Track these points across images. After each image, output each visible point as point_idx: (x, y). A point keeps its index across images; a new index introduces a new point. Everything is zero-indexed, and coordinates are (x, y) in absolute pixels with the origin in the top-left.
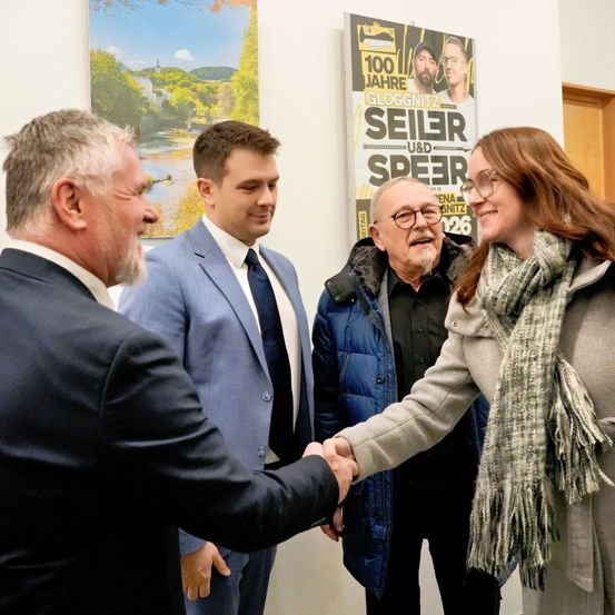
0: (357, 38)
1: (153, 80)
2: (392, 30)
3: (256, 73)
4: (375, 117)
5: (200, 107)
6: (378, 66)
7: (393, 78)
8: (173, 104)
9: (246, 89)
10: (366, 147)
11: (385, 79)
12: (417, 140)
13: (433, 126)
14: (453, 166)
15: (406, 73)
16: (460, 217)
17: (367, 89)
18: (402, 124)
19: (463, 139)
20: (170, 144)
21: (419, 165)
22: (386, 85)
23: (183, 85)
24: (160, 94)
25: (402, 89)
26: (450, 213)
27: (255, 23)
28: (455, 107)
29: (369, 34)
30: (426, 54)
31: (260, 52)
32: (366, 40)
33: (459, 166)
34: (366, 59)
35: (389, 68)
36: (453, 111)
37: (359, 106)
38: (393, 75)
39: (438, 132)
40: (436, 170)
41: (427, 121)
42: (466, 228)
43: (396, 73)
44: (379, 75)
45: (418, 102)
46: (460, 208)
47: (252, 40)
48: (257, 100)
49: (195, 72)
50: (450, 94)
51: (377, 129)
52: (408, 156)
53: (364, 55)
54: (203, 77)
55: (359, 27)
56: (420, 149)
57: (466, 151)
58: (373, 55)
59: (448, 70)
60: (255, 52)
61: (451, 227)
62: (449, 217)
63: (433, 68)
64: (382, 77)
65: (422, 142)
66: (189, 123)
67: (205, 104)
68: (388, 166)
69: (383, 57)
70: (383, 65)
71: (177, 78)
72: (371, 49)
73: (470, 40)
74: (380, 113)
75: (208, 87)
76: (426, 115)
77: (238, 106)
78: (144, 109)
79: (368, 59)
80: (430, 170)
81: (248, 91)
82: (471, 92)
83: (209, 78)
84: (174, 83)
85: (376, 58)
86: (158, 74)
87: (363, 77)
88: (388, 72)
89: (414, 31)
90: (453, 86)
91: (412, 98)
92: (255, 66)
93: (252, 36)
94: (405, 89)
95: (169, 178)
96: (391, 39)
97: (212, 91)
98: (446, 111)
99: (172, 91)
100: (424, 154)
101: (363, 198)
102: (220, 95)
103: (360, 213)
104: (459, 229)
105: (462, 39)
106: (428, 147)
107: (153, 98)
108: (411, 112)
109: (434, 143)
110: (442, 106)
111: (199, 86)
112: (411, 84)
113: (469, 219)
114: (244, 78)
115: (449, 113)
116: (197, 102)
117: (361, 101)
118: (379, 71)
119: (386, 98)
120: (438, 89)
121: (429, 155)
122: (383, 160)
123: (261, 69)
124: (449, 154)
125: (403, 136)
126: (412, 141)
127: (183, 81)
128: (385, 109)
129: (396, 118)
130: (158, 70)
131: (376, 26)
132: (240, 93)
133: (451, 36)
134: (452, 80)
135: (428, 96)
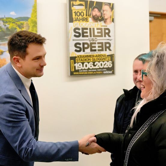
0: (72, 5)
1: (3, 22)
2: (84, 2)
3: (36, 18)
4: (77, 31)
6: (78, 14)
8: (10, 28)
9: (33, 23)
10: (74, 40)
11: (81, 18)
12: (92, 37)
13: (98, 33)
14: (105, 45)
15: (88, 16)
16: (108, 61)
17: (74, 22)
18: (87, 33)
19: (109, 36)
21: (93, 45)
22: (81, 20)
23: (13, 23)
24: (5, 25)
25: (87, 21)
26: (104, 60)
28: (107, 26)
29: (76, 4)
30: (96, 10)
31: (37, 12)
32: (74, 6)
33: (108, 45)
34: (74, 12)
35: (82, 15)
36: (106, 28)
37: (71, 27)
38: (84, 17)
39: (100, 34)
40: (99, 47)
41: (96, 31)
42: (110, 65)
43: (85, 16)
44: (79, 17)
45: (93, 25)
46: (108, 58)
47: (35, 8)
48: (36, 27)
49: (16, 19)
50: (105, 22)
51: (78, 34)
52: (89, 42)
53: (73, 11)
54: (19, 20)
55: (72, 2)
56: (93, 40)
57: (110, 40)
58: (77, 11)
59: (104, 14)
60: (36, 12)
61: (104, 65)
62: (103, 62)
63: (98, 14)
64: (80, 18)
65: (94, 38)
67: (20, 28)
68: (81, 46)
69: (80, 11)
70: (80, 14)
71: (11, 20)
72: (77, 9)
73: (113, 4)
74: (79, 29)
76: (95, 29)
78: (0, 30)
79: (75, 12)
80: (97, 47)
81: (34, 24)
83: (21, 20)
84: (10, 22)
85: (78, 12)
87: (73, 18)
88: (82, 16)
89: (92, 2)
90: (106, 19)
91: (91, 24)
94: (88, 21)
96: (83, 6)
97: (22, 24)
99: (9, 24)
100: (94, 42)
101: (72, 56)
102: (25, 25)
103: (71, 61)
104: (107, 65)
106: (96, 40)
107: (3, 27)
108: (90, 29)
109: (98, 38)
110: (102, 26)
112: (90, 19)
113: (111, 62)
114: (32, 20)
115: (104, 29)
116: (17, 28)
117: (72, 26)
119: (81, 25)
120: (100, 20)
121: (97, 42)
122: (80, 44)
123: (38, 17)
124: (104, 41)
125: (87, 36)
126: (90, 38)
127: (13, 21)
128: (81, 28)
129: (85, 31)
130: (5, 18)
131: (78, 2)
132: (31, 25)
133: (105, 3)
134: (106, 18)
135: (96, 23)
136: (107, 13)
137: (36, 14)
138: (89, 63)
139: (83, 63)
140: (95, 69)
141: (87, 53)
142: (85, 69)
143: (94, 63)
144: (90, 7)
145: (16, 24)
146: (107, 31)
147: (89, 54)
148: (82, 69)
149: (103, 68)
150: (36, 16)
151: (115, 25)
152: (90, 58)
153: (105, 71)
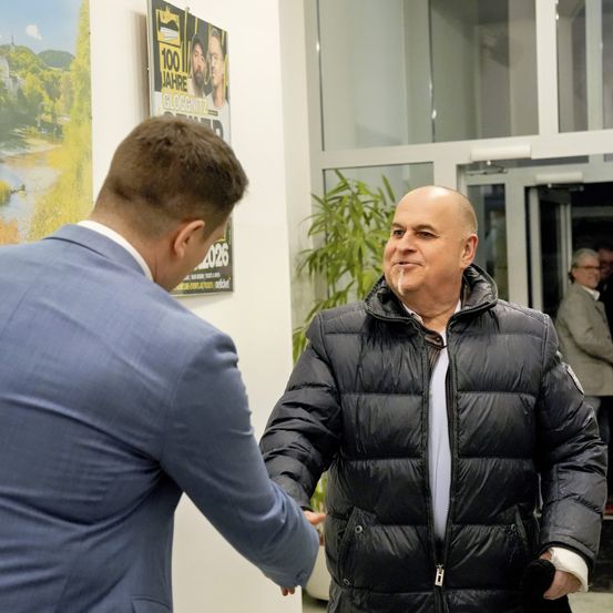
0: (157, 25)
1: (9, 61)
2: (177, 17)
3: (89, 63)
5: (47, 101)
6: (170, 59)
7: (179, 76)
8: (25, 94)
9: (82, 81)
11: (174, 78)
16: (222, 243)
17: (164, 89)
20: (24, 145)
22: (175, 85)
23: (34, 71)
24: (15, 80)
25: (184, 90)
28: (216, 114)
29: (164, 21)
30: (198, 48)
31: (91, 36)
32: (162, 29)
35: (176, 65)
36: (216, 118)
37: (159, 109)
42: (225, 258)
44: (170, 73)
45: (195, 107)
47: (85, 20)
48: (89, 96)
49: (43, 54)
50: (214, 98)
53: (162, 46)
54: (49, 63)
55: (157, 11)
58: (167, 47)
59: (212, 68)
60: (88, 35)
61: (216, 257)
63: (203, 66)
64: (172, 75)
66: (38, 120)
67: (51, 98)
69: (173, 49)
70: (173, 60)
71: (28, 61)
72: (165, 40)
75: (52, 76)
77: (76, 104)
78: (3, 98)
79: (163, 52)
81: (83, 85)
82: (227, 98)
84: (26, 66)
85: (169, 52)
87: (161, 75)
88: (177, 69)
89: (191, 18)
91: (190, 101)
93: (84, 14)
95: (23, 188)
96: (176, 29)
97: (56, 80)
98: (212, 118)
99: (24, 76)
102: (62, 87)
104: (221, 259)
105: (220, 30)
107: (9, 82)
110: (209, 112)
111: (46, 73)
113: (226, 246)
114: (79, 68)
115: (213, 121)
116: (44, 93)
118: (170, 68)
119: (175, 101)
123: (92, 57)
127: (33, 65)
128: (175, 114)
130: (13, 49)
131: (168, 12)
132: (77, 87)
133: (213, 26)
134: (215, 82)
135: (200, 99)
136: (217, 64)
137: (89, 44)
145: (42, 78)
149: (215, 270)
150: (89, 50)
153: (218, 279)
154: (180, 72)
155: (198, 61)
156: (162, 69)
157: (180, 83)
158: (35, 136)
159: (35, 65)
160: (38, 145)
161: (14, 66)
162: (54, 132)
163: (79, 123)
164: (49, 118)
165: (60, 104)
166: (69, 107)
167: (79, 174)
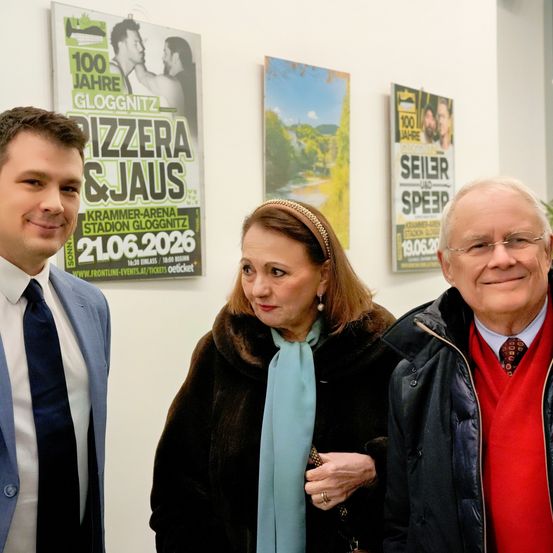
0: (398, 101)
1: (297, 133)
2: (413, 95)
3: (349, 129)
4: (405, 162)
5: (320, 155)
6: (407, 122)
7: (413, 132)
8: (307, 151)
9: (343, 141)
10: (402, 185)
11: (410, 133)
12: (425, 180)
13: (434, 168)
14: (442, 199)
17: (402, 141)
18: (416, 167)
19: (447, 178)
20: (305, 182)
21: (426, 198)
22: (410, 138)
23: (313, 138)
24: (300, 144)
27: (348, 91)
29: (403, 99)
30: (430, 113)
31: (351, 114)
32: (401, 104)
33: (445, 198)
35: (412, 125)
36: (442, 156)
37: (398, 154)
40: (435, 202)
41: (430, 164)
44: (407, 130)
47: (347, 104)
48: (348, 150)
49: (318, 128)
50: (442, 143)
51: (405, 171)
52: (420, 191)
53: (401, 115)
54: (322, 132)
55: (398, 93)
56: (426, 186)
57: (448, 187)
58: (405, 114)
59: (440, 125)
60: (349, 112)
63: (433, 123)
65: (428, 180)
66: (314, 166)
67: (323, 153)
68: (411, 200)
69: (409, 115)
70: (409, 122)
71: (309, 132)
72: (405, 110)
74: (407, 159)
75: (324, 140)
76: (429, 160)
77: (339, 155)
78: (292, 156)
79: (402, 118)
80: (431, 203)
81: (344, 143)
82: (452, 142)
83: (325, 133)
84: (307, 135)
85: (406, 117)
86: (299, 130)
87: (400, 132)
88: (412, 128)
89: (424, 94)
91: (423, 148)
92: (348, 123)
93: (347, 101)
94: (418, 140)
96: (413, 102)
97: (326, 142)
98: (439, 156)
99: (305, 141)
100: (428, 190)
101: (400, 224)
102: (330, 146)
103: (399, 235)
105: (447, 100)
107: (296, 146)
108: (422, 159)
109: (434, 181)
111: (320, 138)
112: (422, 136)
114: (342, 133)
115: (440, 159)
116: (319, 151)
117: (399, 149)
118: (407, 127)
119: (410, 148)
121: (431, 191)
122: (409, 195)
123: (351, 126)
124: (440, 189)
125: (416, 176)
126: (422, 181)
127: (311, 135)
128: (410, 156)
129: (416, 163)
130: (299, 127)
131: (406, 92)
132: (340, 145)
133: (442, 98)
134: (442, 133)
135: (430, 145)
136: (444, 121)
137: (349, 119)
138: (421, 240)
139: (413, 241)
140: (429, 255)
141: (418, 217)
142: (416, 256)
143: (427, 239)
144: (422, 106)
145: (317, 141)
146: (444, 165)
147: (421, 220)
148: (412, 257)
151: (454, 152)
152: (421, 229)
154: (415, 129)
155: (429, 121)
156: (401, 128)
157: (415, 136)
158: (311, 176)
159: (313, 134)
160: (314, 181)
161: (300, 136)
162: (325, 172)
163: (341, 166)
164: (321, 165)
165: (329, 156)
166: (335, 157)
167: (340, 198)
